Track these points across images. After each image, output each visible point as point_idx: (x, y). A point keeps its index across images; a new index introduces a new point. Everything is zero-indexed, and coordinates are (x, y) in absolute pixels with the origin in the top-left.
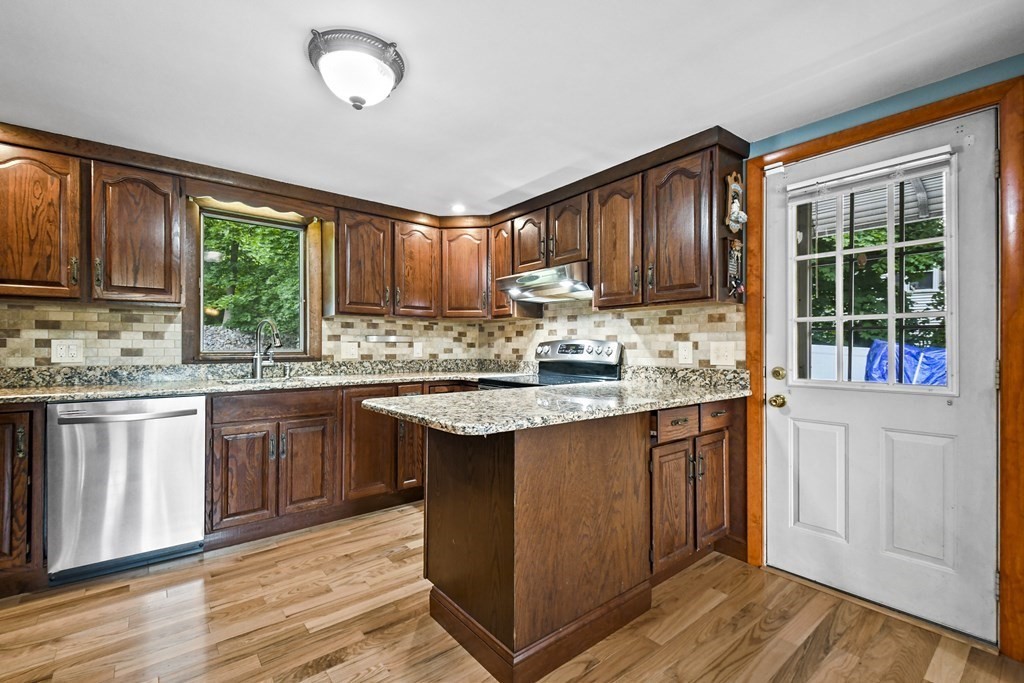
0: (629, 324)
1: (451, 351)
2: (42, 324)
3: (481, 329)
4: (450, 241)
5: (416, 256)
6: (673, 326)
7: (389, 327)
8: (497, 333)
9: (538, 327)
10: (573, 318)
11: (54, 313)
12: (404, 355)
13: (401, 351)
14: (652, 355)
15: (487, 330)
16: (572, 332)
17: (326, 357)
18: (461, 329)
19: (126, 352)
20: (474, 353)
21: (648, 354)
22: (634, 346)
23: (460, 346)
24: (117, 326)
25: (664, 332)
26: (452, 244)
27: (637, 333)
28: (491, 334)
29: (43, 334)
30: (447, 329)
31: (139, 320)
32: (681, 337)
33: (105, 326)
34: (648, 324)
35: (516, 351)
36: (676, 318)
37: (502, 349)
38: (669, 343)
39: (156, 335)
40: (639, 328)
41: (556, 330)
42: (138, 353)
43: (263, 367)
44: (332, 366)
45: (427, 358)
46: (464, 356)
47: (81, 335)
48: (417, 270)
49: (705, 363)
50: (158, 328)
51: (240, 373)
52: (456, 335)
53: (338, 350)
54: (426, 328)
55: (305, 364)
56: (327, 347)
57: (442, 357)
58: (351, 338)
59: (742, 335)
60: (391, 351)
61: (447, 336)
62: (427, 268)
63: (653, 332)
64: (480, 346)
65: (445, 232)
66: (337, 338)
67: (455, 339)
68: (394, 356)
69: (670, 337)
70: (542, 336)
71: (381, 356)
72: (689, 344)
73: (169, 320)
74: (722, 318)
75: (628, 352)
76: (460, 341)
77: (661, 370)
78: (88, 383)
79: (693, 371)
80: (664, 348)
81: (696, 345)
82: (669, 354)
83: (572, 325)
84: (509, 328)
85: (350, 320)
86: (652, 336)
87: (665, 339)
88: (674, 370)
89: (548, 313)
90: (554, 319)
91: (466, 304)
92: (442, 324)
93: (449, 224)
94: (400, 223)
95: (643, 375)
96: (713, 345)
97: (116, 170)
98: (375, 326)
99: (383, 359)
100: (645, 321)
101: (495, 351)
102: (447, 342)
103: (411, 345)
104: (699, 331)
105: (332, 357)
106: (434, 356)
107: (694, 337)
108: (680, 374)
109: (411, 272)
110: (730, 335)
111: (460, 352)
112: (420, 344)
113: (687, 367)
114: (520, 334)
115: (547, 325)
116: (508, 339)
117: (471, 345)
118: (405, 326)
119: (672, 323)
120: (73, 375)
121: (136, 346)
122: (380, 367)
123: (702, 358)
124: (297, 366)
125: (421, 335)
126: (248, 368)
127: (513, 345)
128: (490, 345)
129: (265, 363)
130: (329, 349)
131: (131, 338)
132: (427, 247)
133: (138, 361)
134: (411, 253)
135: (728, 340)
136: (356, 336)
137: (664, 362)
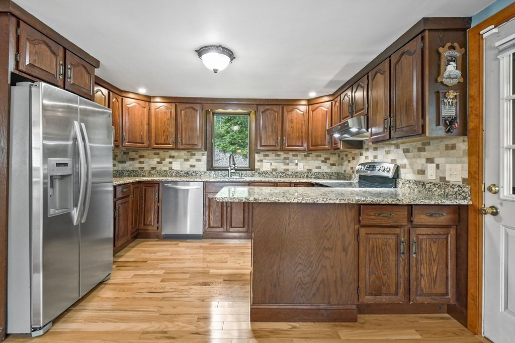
0: (402, 152)
1: (320, 168)
2: (171, 157)
3: (339, 156)
4: (313, 111)
5: (295, 121)
6: (425, 153)
7: (285, 156)
8: (345, 158)
9: (361, 154)
10: (376, 149)
11: (173, 153)
12: (293, 169)
13: (292, 167)
14: (414, 173)
15: (341, 157)
16: (375, 157)
17: (257, 169)
18: (326, 156)
19: (191, 166)
20: (335, 169)
21: (412, 172)
22: (404, 166)
23: (326, 165)
24: (189, 157)
25: (420, 157)
26: (314, 112)
27: (406, 157)
28: (342, 159)
29: (171, 160)
30: (317, 156)
31: (195, 155)
32: (430, 161)
33: (185, 157)
34: (412, 152)
35: (352, 168)
36: (427, 147)
37: (347, 167)
38: (423, 165)
39: (199, 160)
40: (407, 154)
41: (368, 156)
42: (194, 166)
43: (231, 173)
44: (259, 173)
45: (305, 171)
46: (328, 171)
47: (179, 160)
48: (295, 128)
49: (443, 179)
50: (200, 157)
51: (224, 175)
52: (323, 159)
53: (262, 166)
54: (305, 156)
55: (248, 172)
56: (257, 165)
57: (315, 170)
58: (268, 161)
59: (466, 159)
60: (286, 167)
61: (318, 160)
62: (300, 126)
63: (414, 157)
64: (338, 165)
65: (310, 106)
66: (261, 161)
67: (323, 162)
68: (288, 170)
69: (423, 161)
70: (362, 160)
71: (282, 169)
72: (434, 166)
73: (203, 155)
74: (453, 147)
75: (402, 171)
76: (326, 162)
77: (417, 183)
78: (181, 176)
79: (434, 184)
80: (420, 168)
81: (438, 167)
82: (423, 172)
83: (375, 153)
84: (349, 155)
85: (267, 153)
86: (414, 160)
87: (421, 162)
88: (424, 183)
89: (365, 146)
90: (367, 149)
91: (319, 143)
92: (314, 154)
93: (312, 102)
94: (286, 106)
95: (407, 185)
96: (448, 166)
97: (184, 105)
98: (279, 155)
99: (283, 171)
100: (411, 149)
101: (344, 168)
102: (318, 163)
103: (297, 164)
104: (440, 157)
105: (259, 169)
106: (310, 170)
107: (437, 160)
108: (427, 186)
109: (291, 129)
110: (459, 160)
111: (325, 168)
112: (302, 164)
113: (431, 181)
114: (354, 158)
115: (365, 153)
116: (349, 162)
117: (333, 165)
118: (293, 155)
119: (425, 151)
120: (178, 174)
121: (194, 164)
122: (280, 174)
123: (442, 175)
124: (245, 172)
125: (302, 160)
126: (227, 172)
127: (351, 165)
128: (342, 165)
129: (232, 171)
130: (259, 166)
131: (192, 161)
132: (301, 116)
133: (194, 169)
134: (292, 120)
135: (457, 163)
136: (270, 160)
137: (420, 178)
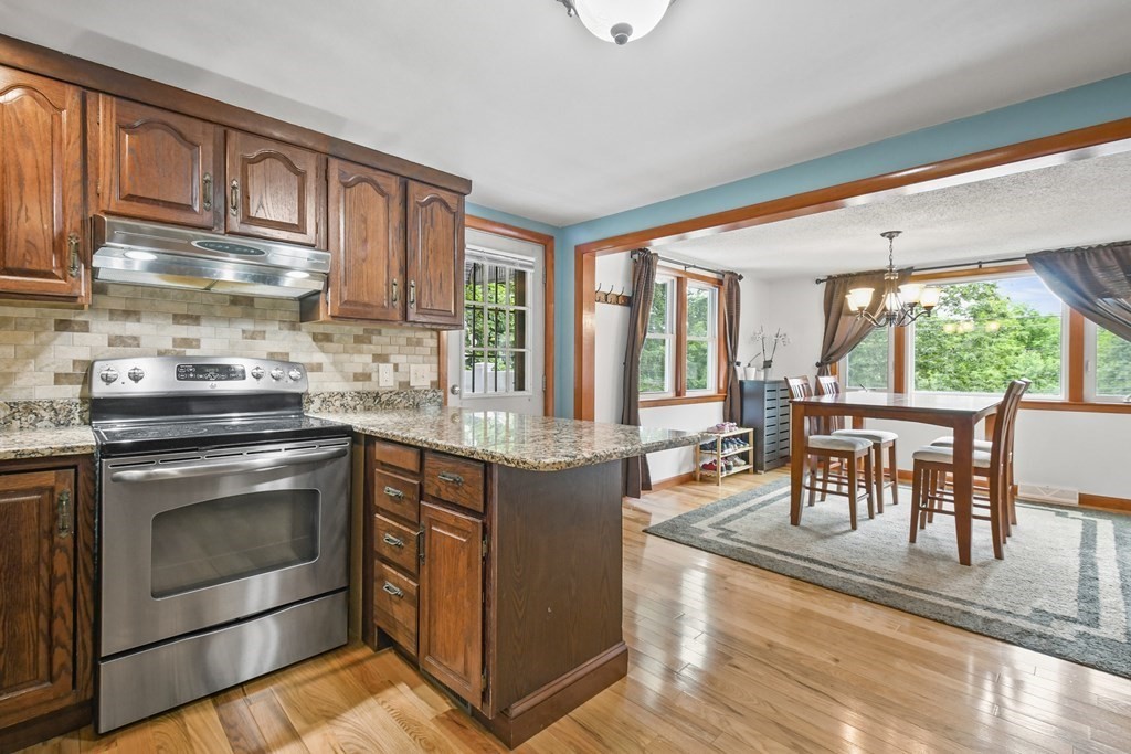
0: (310, 339)
6: (372, 346)
14: (346, 379)
21: (338, 377)
22: (318, 368)
25: (360, 352)
27: (323, 351)
32: (380, 358)
34: (339, 342)
36: (375, 338)
38: (367, 364)
40: (326, 345)
49: (405, 385)
59: (435, 359)
63: (345, 352)
69: (369, 359)
72: (390, 367)
74: (419, 343)
77: (361, 395)
79: (397, 394)
80: (360, 370)
81: (396, 367)
82: (366, 377)
86: (345, 357)
87: (361, 361)
88: (377, 394)
95: (338, 403)
96: (412, 367)
100: (335, 338)
104: (399, 354)
107: (394, 359)
108: (384, 398)
110: (426, 359)
113: (391, 389)
115: (104, 326)
119: (370, 343)
123: (403, 379)
135: (424, 363)
137: (359, 386)
